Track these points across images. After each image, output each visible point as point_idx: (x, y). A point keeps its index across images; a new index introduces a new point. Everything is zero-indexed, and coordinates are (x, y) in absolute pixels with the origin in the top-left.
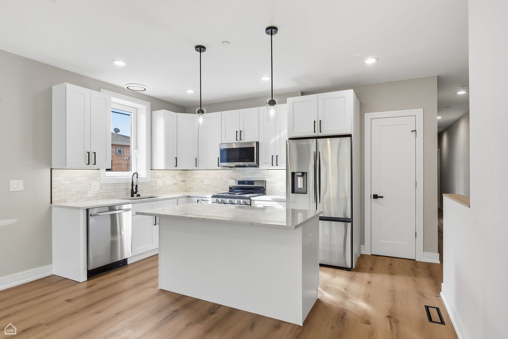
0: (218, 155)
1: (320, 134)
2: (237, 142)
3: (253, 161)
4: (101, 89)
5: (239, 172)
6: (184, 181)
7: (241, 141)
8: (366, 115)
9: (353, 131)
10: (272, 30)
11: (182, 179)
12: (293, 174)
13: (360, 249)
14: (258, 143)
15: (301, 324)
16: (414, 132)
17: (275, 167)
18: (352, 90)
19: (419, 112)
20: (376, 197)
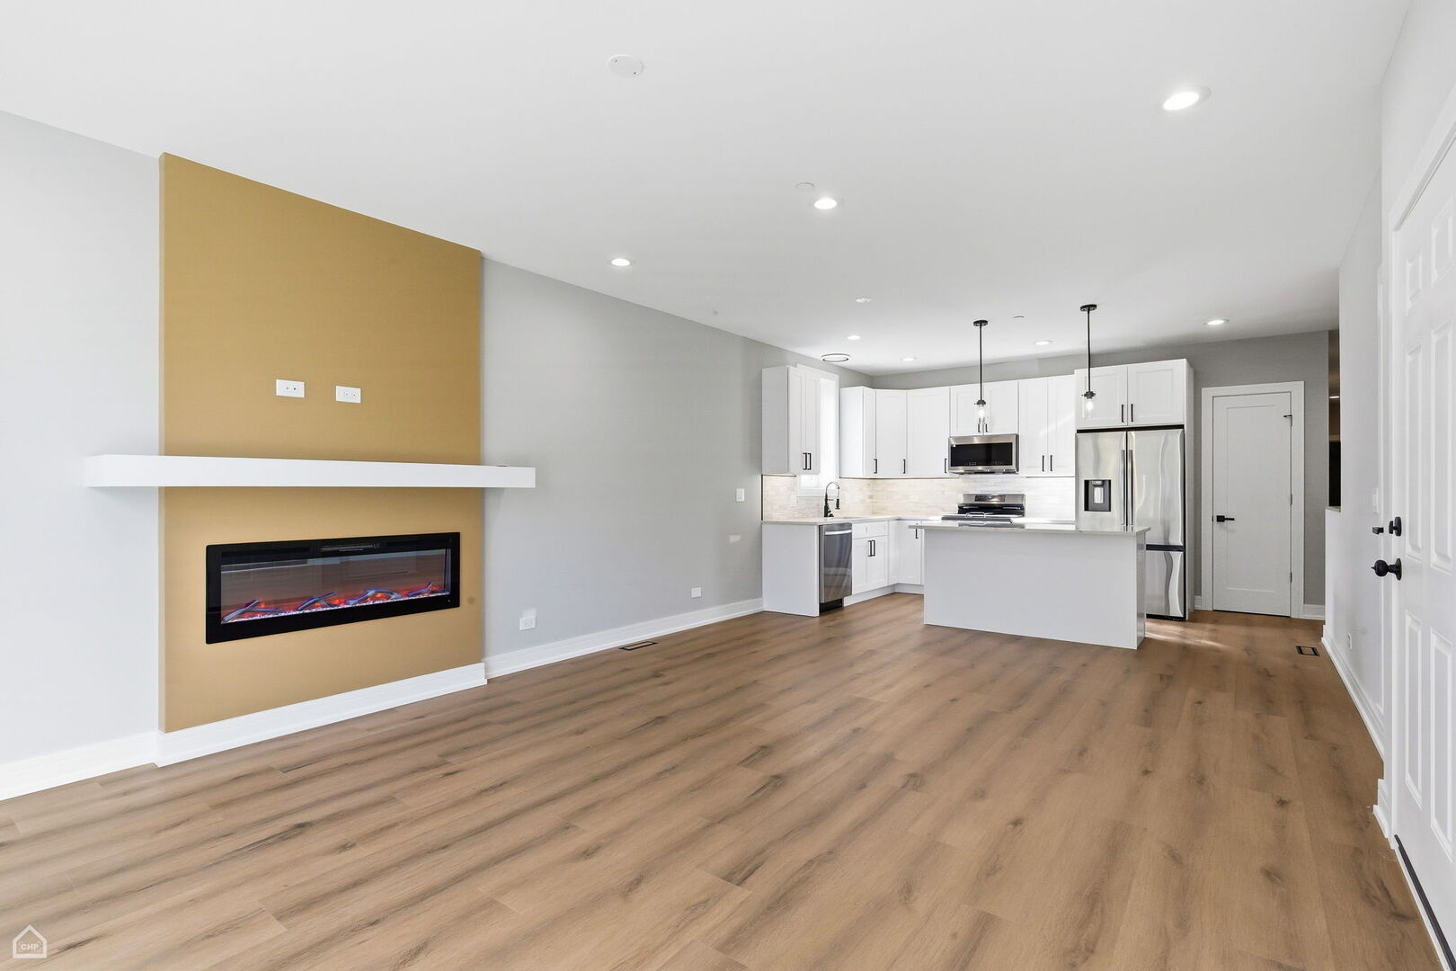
0: (946, 454)
1: (1131, 425)
2: (979, 434)
3: (1011, 464)
4: (798, 365)
5: (976, 482)
6: (871, 497)
7: (986, 434)
8: (1204, 390)
9: (1186, 421)
10: (1089, 308)
11: (869, 493)
12: (1087, 483)
13: (1193, 603)
14: (1017, 436)
15: (1135, 647)
16: (1288, 420)
17: (1047, 472)
18: (1185, 360)
19: (1298, 388)
20: (1221, 519)
